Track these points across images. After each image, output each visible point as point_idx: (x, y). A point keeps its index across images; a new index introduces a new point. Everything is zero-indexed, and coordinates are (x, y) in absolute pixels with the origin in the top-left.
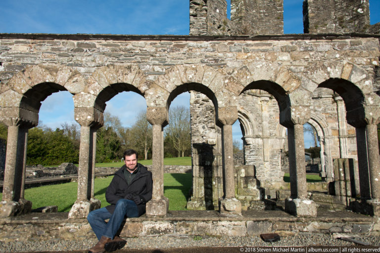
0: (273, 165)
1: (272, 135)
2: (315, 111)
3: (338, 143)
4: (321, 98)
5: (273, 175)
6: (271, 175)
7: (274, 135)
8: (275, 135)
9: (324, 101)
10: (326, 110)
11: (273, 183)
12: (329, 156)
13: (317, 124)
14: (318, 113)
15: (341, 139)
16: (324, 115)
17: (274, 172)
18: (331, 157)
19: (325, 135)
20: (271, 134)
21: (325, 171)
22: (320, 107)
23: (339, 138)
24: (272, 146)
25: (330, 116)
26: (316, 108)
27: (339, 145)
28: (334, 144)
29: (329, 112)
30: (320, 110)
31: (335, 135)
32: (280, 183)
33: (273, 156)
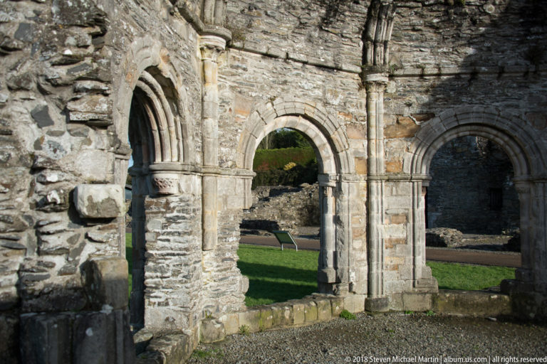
0: (223, 261)
1: (225, 166)
2: (326, 104)
3: (365, 193)
4: (340, 69)
5: (223, 293)
6: (218, 294)
7: (230, 163)
8: (234, 165)
9: (344, 80)
10: (348, 105)
11: (223, 318)
12: (346, 228)
13: (325, 140)
14: (332, 110)
15: (374, 184)
16: (342, 117)
17: (226, 282)
18: (350, 229)
19: (343, 171)
20: (222, 162)
21: (336, 268)
22: (335, 95)
23: (368, 181)
24: (225, 201)
25: (354, 121)
26: (329, 95)
27: (365, 199)
28: (358, 195)
29: (352, 110)
30: (336, 102)
31: (360, 173)
32: (241, 315)
33: (225, 231)
